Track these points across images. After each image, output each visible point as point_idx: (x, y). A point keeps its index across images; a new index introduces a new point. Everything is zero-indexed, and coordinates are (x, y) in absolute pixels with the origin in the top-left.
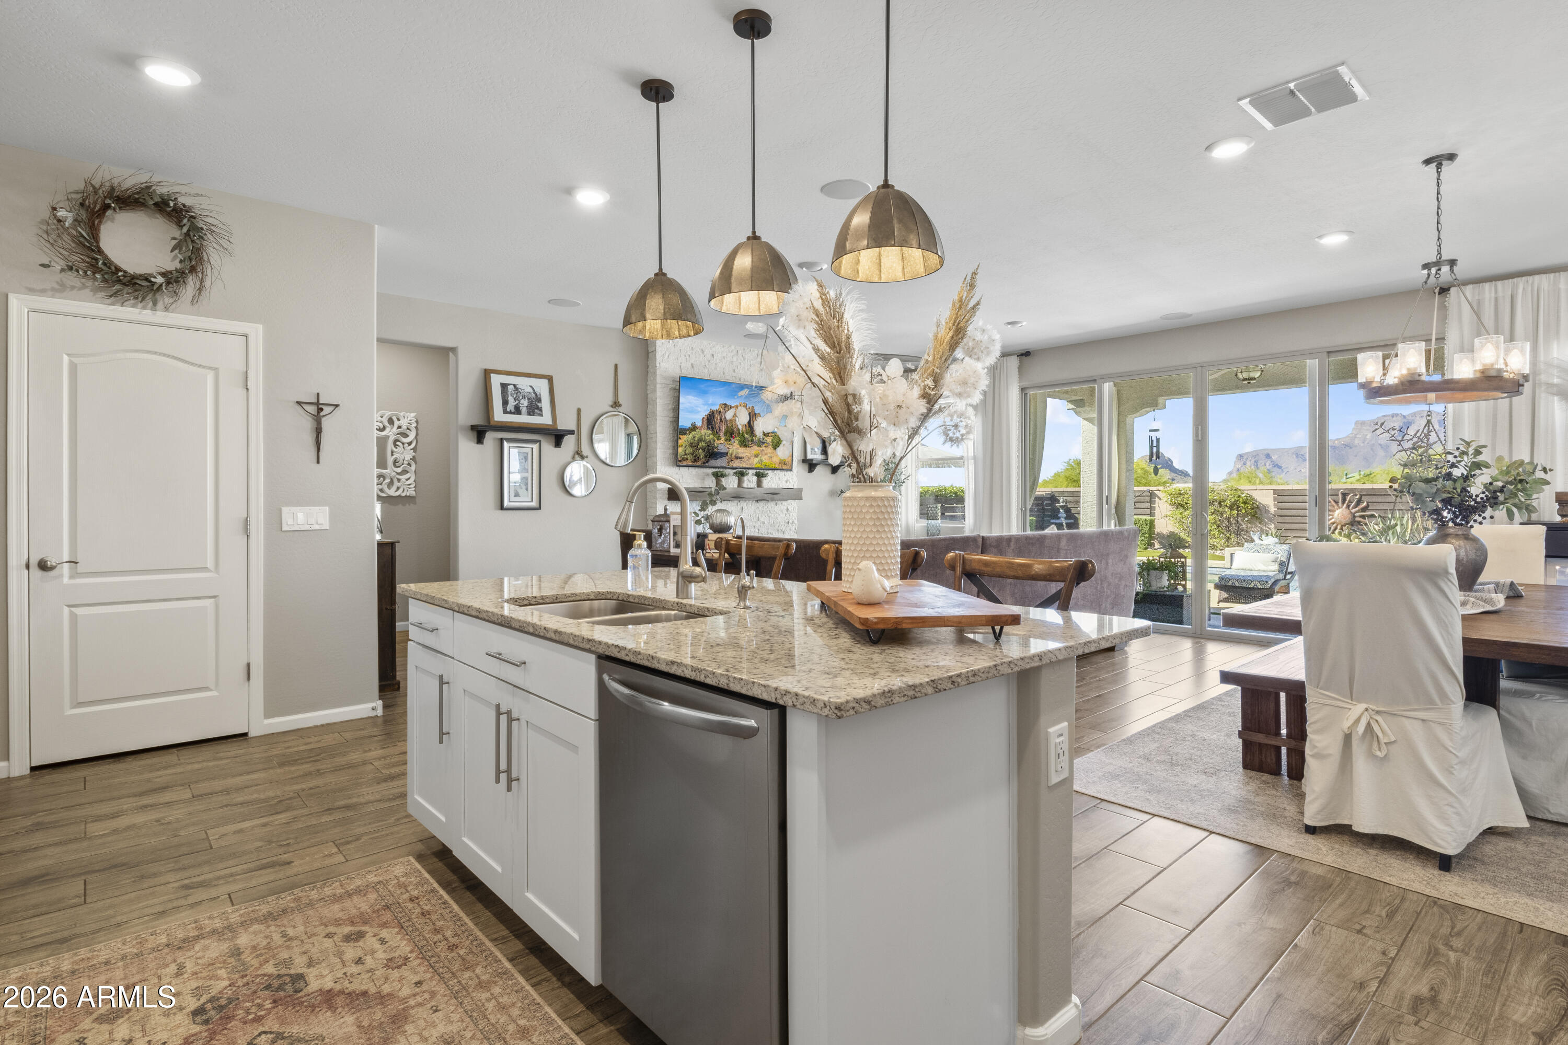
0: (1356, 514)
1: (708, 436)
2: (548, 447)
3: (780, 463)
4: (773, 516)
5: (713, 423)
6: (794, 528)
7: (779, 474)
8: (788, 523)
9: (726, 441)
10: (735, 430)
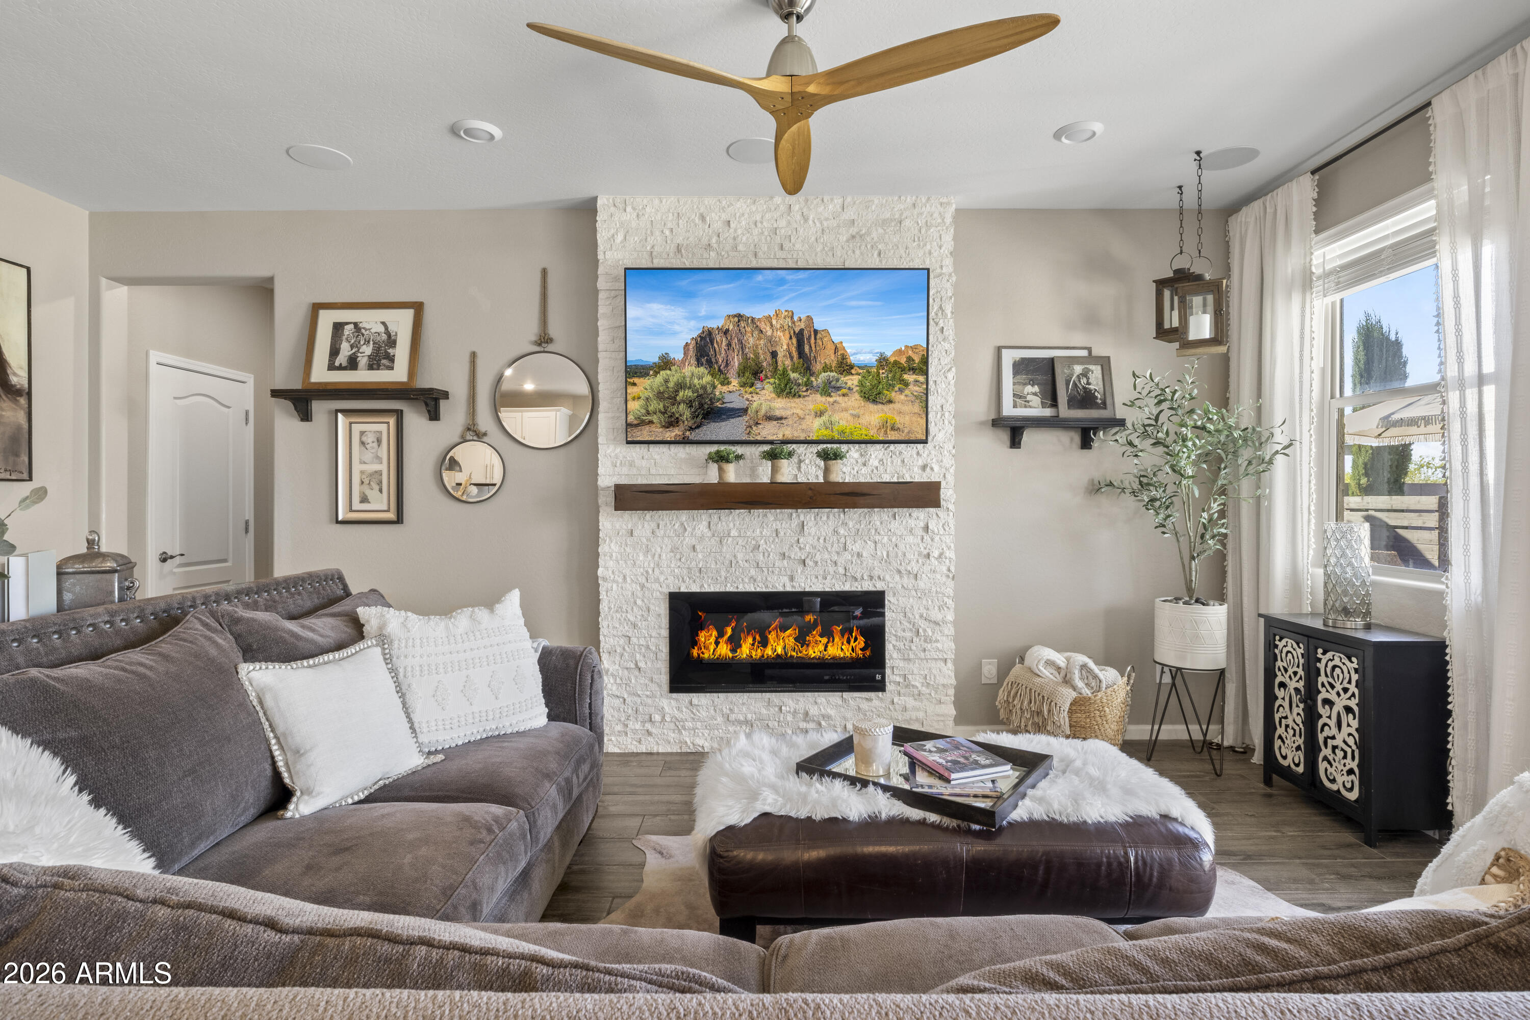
1: (700, 378)
2: (415, 420)
3: (893, 429)
4: (886, 539)
5: (712, 352)
6: (944, 569)
7: (900, 453)
8: (928, 556)
9: (743, 385)
10: (765, 364)
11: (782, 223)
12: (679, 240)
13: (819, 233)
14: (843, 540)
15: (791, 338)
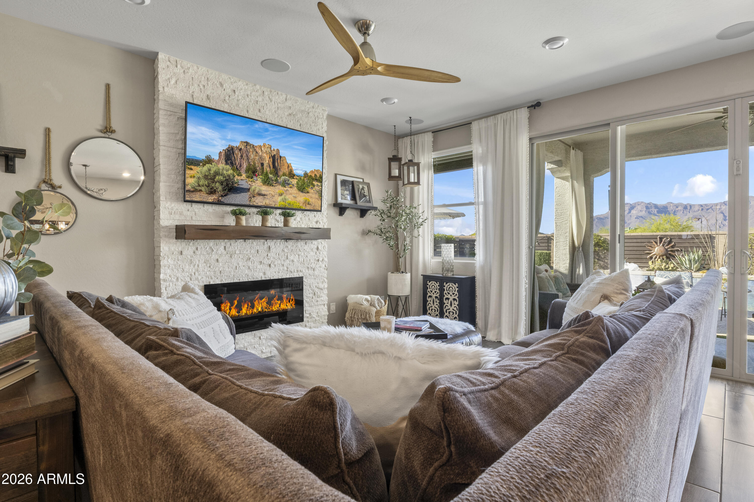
0: (669, 250)
1: (227, 170)
3: (308, 204)
4: (303, 254)
5: (233, 158)
6: (324, 266)
7: (308, 215)
8: (318, 260)
9: (248, 177)
10: (258, 168)
11: (260, 99)
12: (208, 93)
13: (276, 109)
14: (286, 254)
15: (270, 158)
